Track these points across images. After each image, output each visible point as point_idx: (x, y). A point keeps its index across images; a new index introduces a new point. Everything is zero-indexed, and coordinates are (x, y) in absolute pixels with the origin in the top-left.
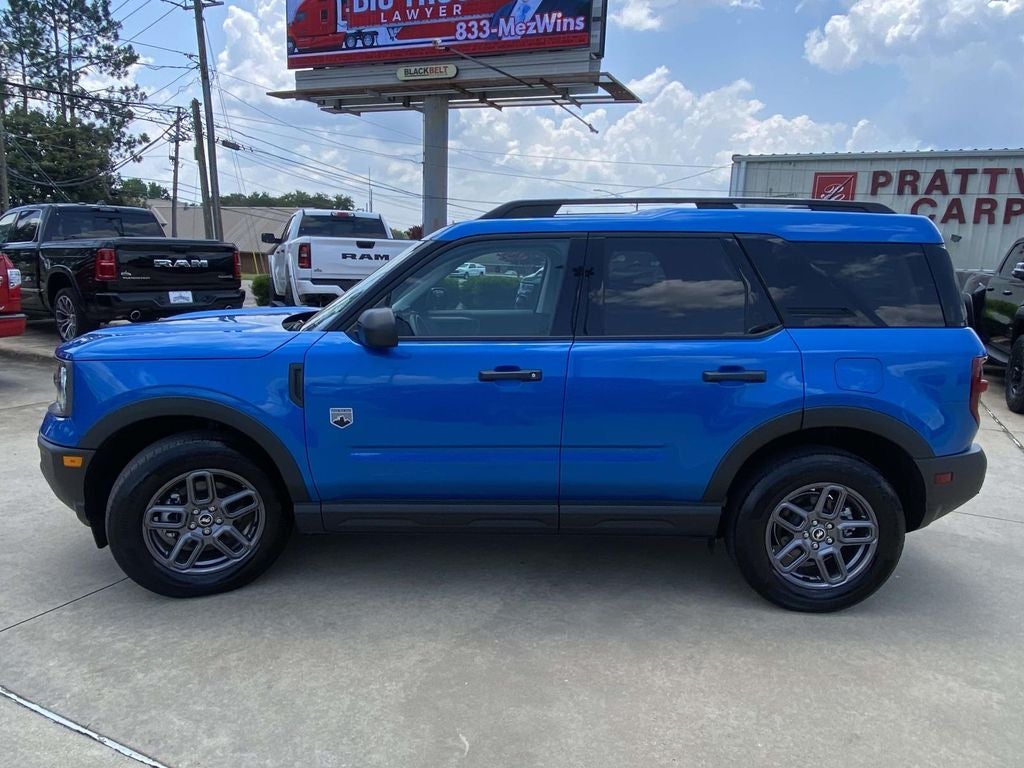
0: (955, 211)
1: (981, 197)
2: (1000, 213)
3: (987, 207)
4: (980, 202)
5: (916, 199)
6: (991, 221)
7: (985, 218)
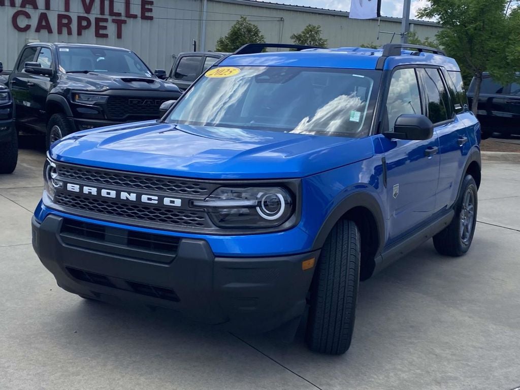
0: (44, 23)
1: (61, 13)
2: (74, 26)
3: (65, 21)
4: (60, 17)
5: (14, 10)
6: (70, 33)
7: (65, 30)
